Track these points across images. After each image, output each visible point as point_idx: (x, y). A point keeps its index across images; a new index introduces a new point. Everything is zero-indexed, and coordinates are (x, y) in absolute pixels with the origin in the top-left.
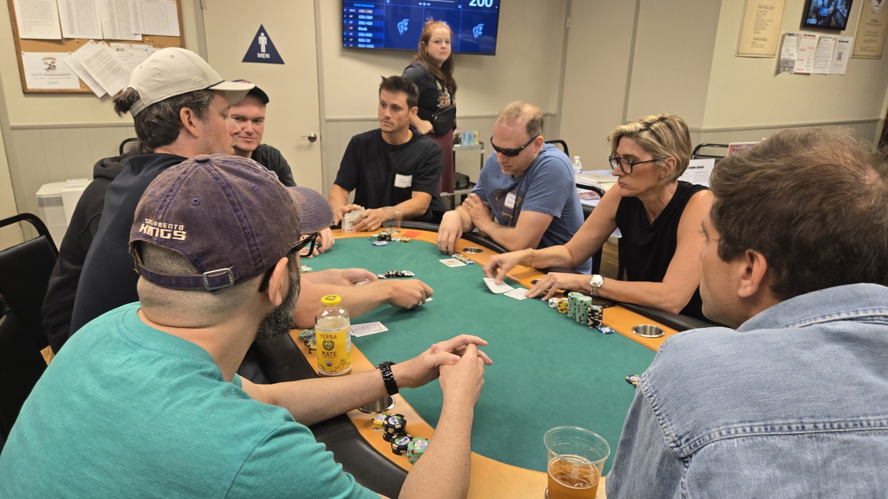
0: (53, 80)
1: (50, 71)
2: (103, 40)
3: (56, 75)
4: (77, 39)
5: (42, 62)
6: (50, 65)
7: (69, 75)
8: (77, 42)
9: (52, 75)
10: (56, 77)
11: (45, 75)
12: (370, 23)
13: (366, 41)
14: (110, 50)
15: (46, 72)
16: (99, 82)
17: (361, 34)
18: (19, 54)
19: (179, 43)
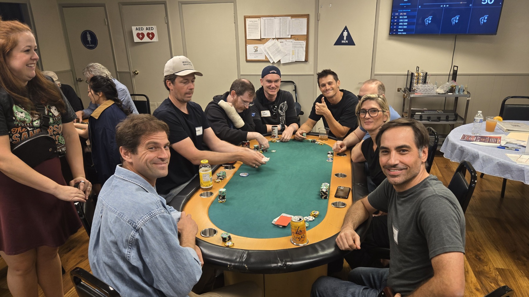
0: (256, 56)
2: (276, 38)
3: (257, 54)
4: (266, 38)
5: (253, 48)
7: (262, 54)
12: (407, 20)
13: (402, 30)
14: (278, 42)
15: (254, 53)
16: (272, 57)
17: (400, 27)
18: (246, 46)
19: (306, 38)
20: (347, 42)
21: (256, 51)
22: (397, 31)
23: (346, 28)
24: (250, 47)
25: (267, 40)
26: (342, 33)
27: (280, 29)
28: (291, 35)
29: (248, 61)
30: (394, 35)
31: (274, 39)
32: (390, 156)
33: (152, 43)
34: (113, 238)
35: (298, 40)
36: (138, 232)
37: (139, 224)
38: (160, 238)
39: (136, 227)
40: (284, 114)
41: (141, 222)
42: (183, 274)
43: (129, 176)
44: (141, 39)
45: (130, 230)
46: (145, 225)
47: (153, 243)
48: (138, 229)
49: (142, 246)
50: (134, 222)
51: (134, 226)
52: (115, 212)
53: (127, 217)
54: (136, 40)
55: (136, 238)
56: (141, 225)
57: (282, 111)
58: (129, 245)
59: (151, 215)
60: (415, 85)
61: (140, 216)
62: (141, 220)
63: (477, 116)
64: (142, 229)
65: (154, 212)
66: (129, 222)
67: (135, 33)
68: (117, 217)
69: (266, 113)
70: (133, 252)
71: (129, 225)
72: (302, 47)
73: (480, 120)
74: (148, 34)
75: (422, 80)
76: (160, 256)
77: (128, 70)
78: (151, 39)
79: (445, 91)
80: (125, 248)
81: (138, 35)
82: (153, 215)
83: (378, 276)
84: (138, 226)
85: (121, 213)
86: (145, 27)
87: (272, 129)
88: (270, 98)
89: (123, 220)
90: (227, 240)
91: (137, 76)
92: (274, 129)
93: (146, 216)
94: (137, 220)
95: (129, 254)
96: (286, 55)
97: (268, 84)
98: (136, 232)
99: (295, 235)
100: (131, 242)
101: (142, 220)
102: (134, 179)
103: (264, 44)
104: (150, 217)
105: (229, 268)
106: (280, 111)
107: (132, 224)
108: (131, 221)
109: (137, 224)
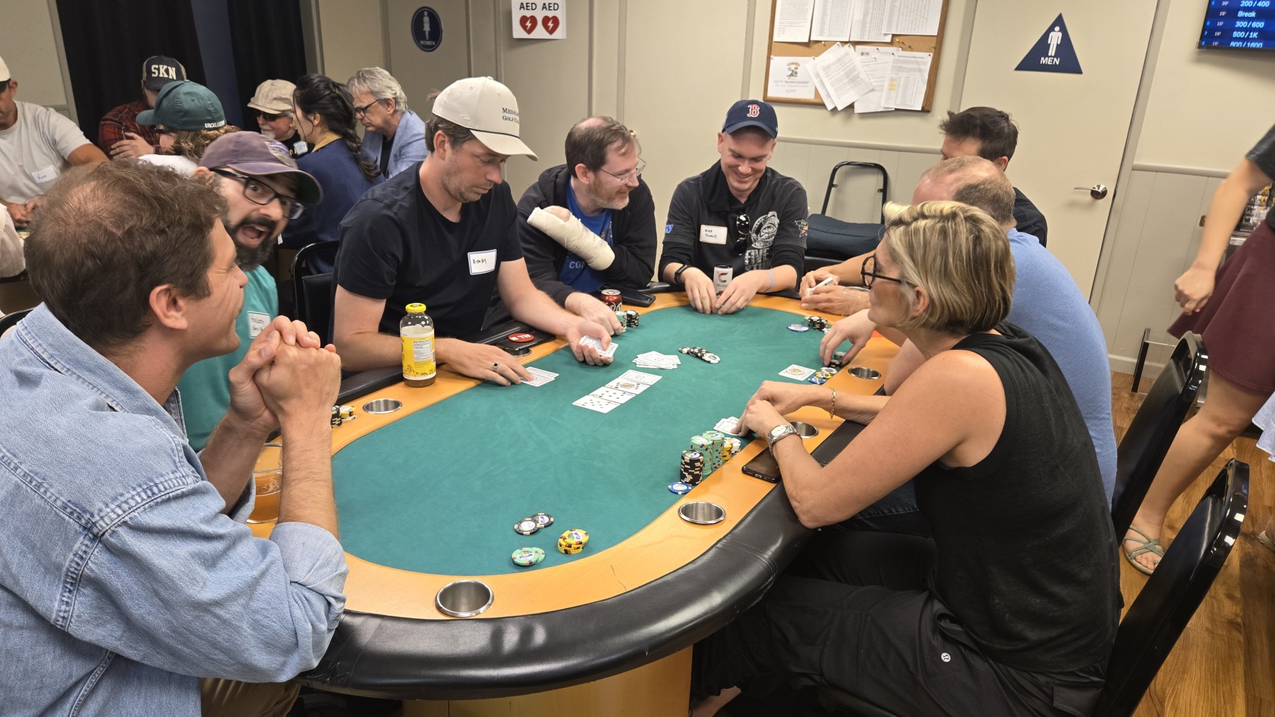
0: (791, 89)
1: (792, 77)
2: (849, 42)
3: (796, 82)
4: (825, 41)
5: (787, 67)
6: (793, 71)
7: (807, 82)
8: (824, 45)
9: (792, 82)
10: (796, 85)
11: (786, 82)
14: (853, 53)
15: (787, 79)
17: (1241, 24)
18: (769, 59)
19: (934, 45)
20: (1057, 61)
21: (794, 74)
22: (1227, 38)
23: (1059, 21)
24: (780, 64)
25: (827, 45)
26: (1046, 35)
27: (866, 14)
28: (894, 36)
30: (1215, 47)
31: (844, 43)
33: (552, 42)
35: (911, 48)
37: (107, 519)
39: (91, 528)
41: (113, 511)
44: (529, 32)
48: (101, 533)
50: (85, 511)
54: (518, 32)
56: (112, 520)
59: (151, 490)
61: (112, 494)
62: (113, 506)
65: (165, 484)
67: (517, 15)
69: (716, 234)
72: (920, 70)
74: (546, 21)
81: (523, 21)
82: (160, 491)
84: (101, 526)
85: (36, 474)
93: (135, 493)
94: (101, 505)
96: (873, 90)
98: (93, 542)
101: (119, 506)
103: (817, 55)
106: (754, 235)
107: (75, 515)
108: (75, 505)
109: (97, 518)
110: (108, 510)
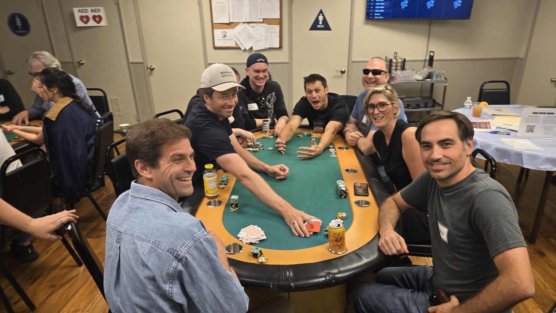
1: (224, 38)
2: (246, 22)
4: (236, 22)
5: (222, 34)
7: (231, 39)
10: (226, 41)
11: (223, 40)
12: (383, 4)
13: (379, 14)
14: (248, 27)
15: (222, 38)
16: (243, 43)
17: (377, 11)
18: (213, 31)
19: (279, 22)
20: (323, 26)
21: (225, 36)
22: (374, 16)
23: (321, 12)
24: (218, 33)
25: (237, 24)
26: (317, 18)
27: (251, 11)
28: (264, 19)
29: (216, 48)
30: (371, 19)
31: (244, 23)
32: (433, 150)
33: (100, 27)
34: (147, 273)
35: (270, 24)
36: (180, 262)
37: (183, 252)
38: (206, 266)
39: (178, 257)
40: (272, 106)
41: (184, 249)
42: (233, 305)
43: (152, 195)
44: (86, 23)
45: (171, 261)
46: (189, 253)
47: (200, 273)
48: (182, 258)
49: (186, 278)
50: (175, 251)
51: (175, 255)
52: (148, 240)
53: (165, 246)
54: (80, 24)
55: (180, 270)
56: (185, 252)
57: (270, 103)
58: (170, 279)
59: (194, 239)
60: (393, 72)
61: (182, 243)
62: (183, 247)
63: (466, 102)
64: (186, 257)
65: (198, 236)
66: (168, 251)
67: (77, 15)
68: (151, 247)
69: (254, 107)
70: (176, 287)
71: (169, 254)
72: (276, 32)
73: (470, 106)
74: (94, 17)
75: (401, 66)
76: (208, 287)
77: (71, 60)
78: (99, 22)
79: (423, 77)
80: (165, 283)
81: (82, 18)
82: (197, 239)
83: (413, 276)
84: (181, 255)
85: (157, 241)
86: (89, 9)
87: (263, 123)
88: (256, 90)
89: (160, 249)
90: (259, 256)
91: (82, 66)
92: (266, 124)
93: (189, 241)
94: (180, 248)
95: (172, 290)
96: (259, 41)
97: (256, 74)
98: (178, 262)
99: (334, 243)
100: (173, 275)
101: (185, 247)
102: (158, 198)
103: (233, 28)
104: (194, 242)
105: (272, 288)
106: (267, 103)
107: (172, 253)
108: (172, 249)
109: (180, 252)
110: (182, 249)
